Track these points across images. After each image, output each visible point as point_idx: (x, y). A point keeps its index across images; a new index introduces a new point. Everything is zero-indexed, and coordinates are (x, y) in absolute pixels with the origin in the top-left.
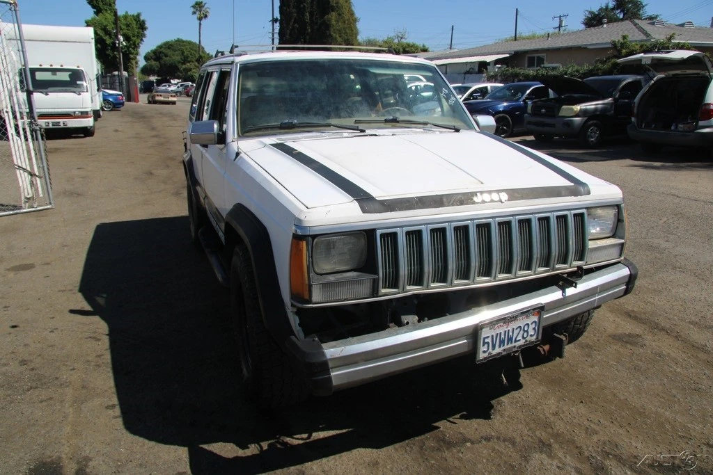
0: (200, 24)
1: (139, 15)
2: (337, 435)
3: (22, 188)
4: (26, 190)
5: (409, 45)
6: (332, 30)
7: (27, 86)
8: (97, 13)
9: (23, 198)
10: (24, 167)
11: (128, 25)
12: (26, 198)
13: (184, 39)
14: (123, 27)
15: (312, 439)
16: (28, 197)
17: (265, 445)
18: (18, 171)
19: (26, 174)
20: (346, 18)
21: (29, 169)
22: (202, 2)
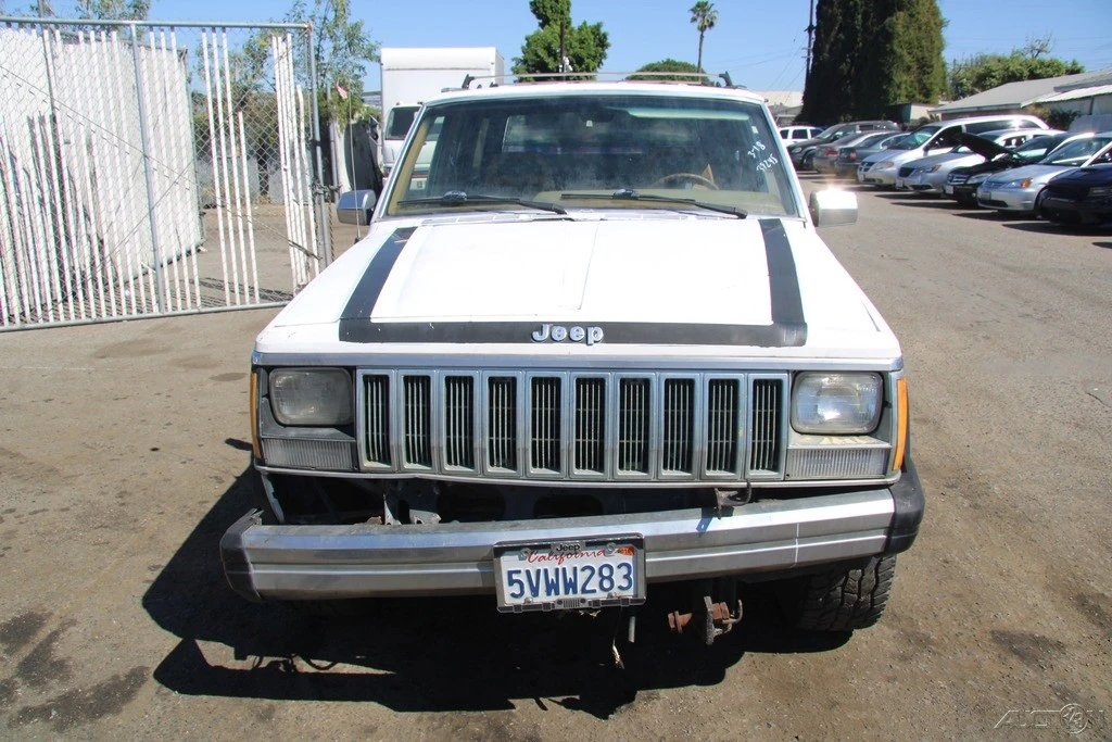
0: (702, 37)
1: (598, 27)
2: (367, 675)
3: (294, 272)
4: (299, 276)
5: (1042, 64)
6: (896, 42)
7: (314, 135)
8: (542, 25)
9: (295, 285)
10: (300, 244)
11: (582, 42)
12: (299, 286)
13: (677, 61)
14: (575, 44)
15: (331, 670)
16: (301, 284)
17: (266, 661)
18: (292, 249)
19: (302, 253)
20: (924, 20)
21: (305, 247)
22: (706, 3)
